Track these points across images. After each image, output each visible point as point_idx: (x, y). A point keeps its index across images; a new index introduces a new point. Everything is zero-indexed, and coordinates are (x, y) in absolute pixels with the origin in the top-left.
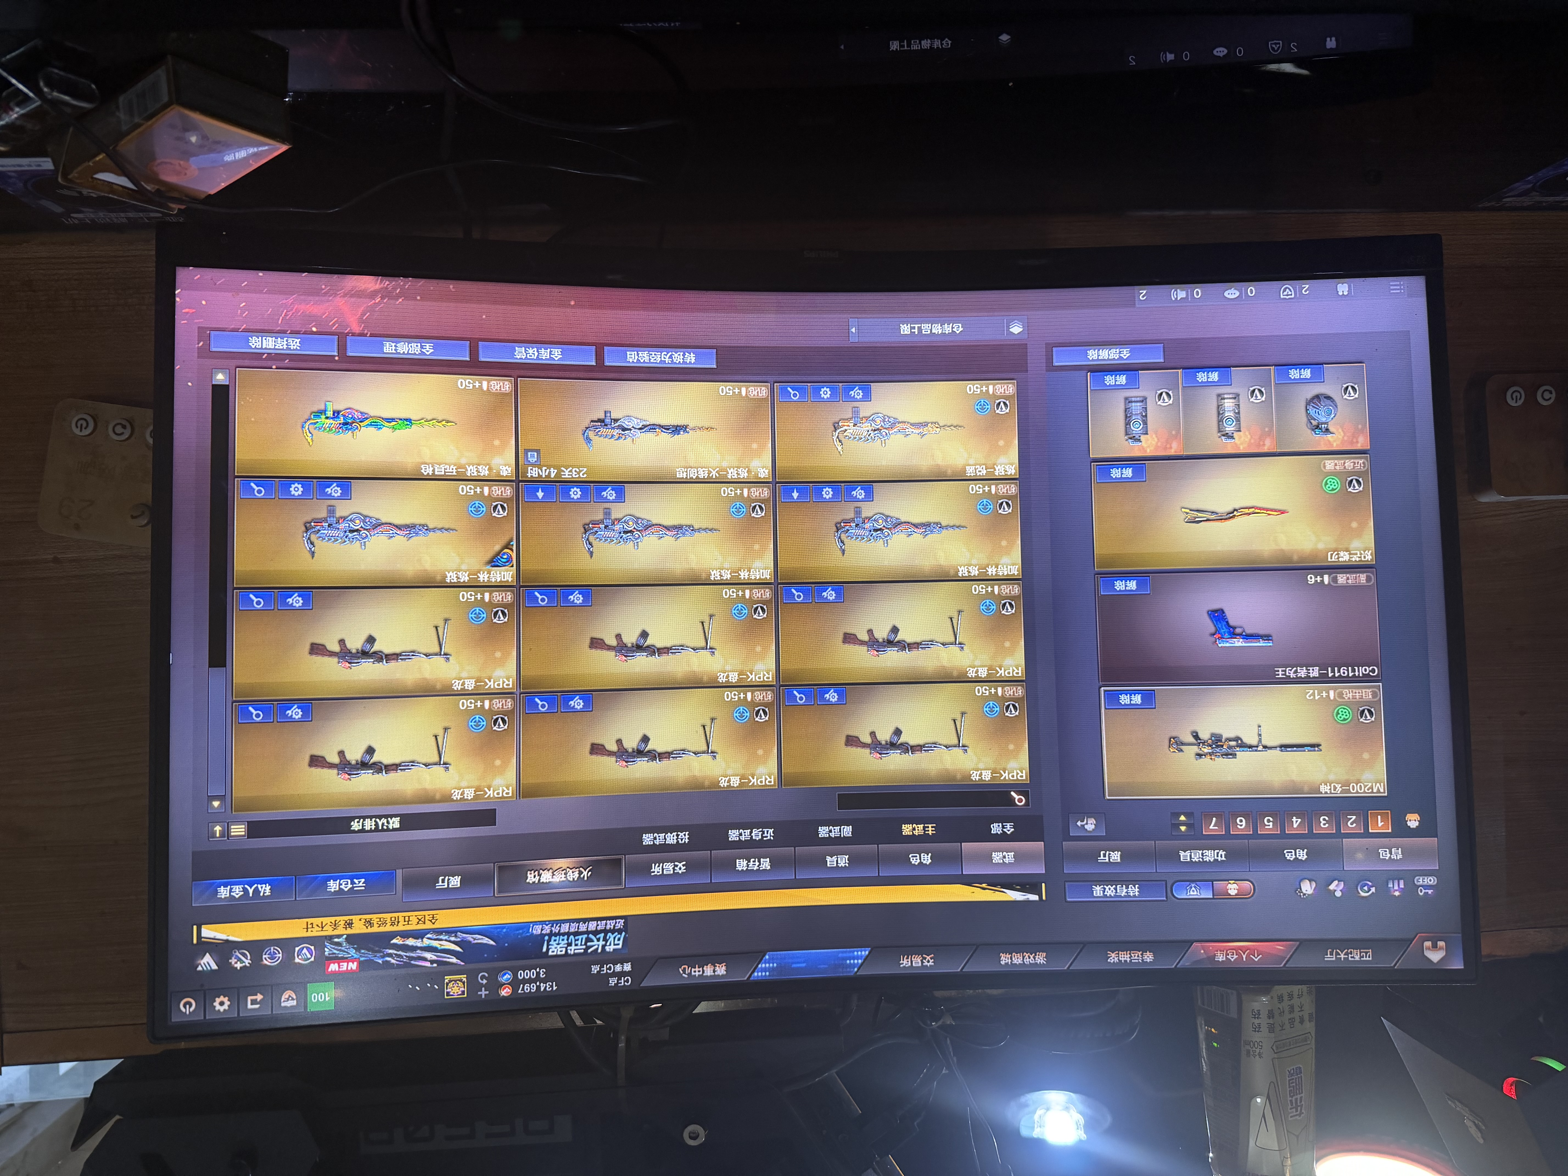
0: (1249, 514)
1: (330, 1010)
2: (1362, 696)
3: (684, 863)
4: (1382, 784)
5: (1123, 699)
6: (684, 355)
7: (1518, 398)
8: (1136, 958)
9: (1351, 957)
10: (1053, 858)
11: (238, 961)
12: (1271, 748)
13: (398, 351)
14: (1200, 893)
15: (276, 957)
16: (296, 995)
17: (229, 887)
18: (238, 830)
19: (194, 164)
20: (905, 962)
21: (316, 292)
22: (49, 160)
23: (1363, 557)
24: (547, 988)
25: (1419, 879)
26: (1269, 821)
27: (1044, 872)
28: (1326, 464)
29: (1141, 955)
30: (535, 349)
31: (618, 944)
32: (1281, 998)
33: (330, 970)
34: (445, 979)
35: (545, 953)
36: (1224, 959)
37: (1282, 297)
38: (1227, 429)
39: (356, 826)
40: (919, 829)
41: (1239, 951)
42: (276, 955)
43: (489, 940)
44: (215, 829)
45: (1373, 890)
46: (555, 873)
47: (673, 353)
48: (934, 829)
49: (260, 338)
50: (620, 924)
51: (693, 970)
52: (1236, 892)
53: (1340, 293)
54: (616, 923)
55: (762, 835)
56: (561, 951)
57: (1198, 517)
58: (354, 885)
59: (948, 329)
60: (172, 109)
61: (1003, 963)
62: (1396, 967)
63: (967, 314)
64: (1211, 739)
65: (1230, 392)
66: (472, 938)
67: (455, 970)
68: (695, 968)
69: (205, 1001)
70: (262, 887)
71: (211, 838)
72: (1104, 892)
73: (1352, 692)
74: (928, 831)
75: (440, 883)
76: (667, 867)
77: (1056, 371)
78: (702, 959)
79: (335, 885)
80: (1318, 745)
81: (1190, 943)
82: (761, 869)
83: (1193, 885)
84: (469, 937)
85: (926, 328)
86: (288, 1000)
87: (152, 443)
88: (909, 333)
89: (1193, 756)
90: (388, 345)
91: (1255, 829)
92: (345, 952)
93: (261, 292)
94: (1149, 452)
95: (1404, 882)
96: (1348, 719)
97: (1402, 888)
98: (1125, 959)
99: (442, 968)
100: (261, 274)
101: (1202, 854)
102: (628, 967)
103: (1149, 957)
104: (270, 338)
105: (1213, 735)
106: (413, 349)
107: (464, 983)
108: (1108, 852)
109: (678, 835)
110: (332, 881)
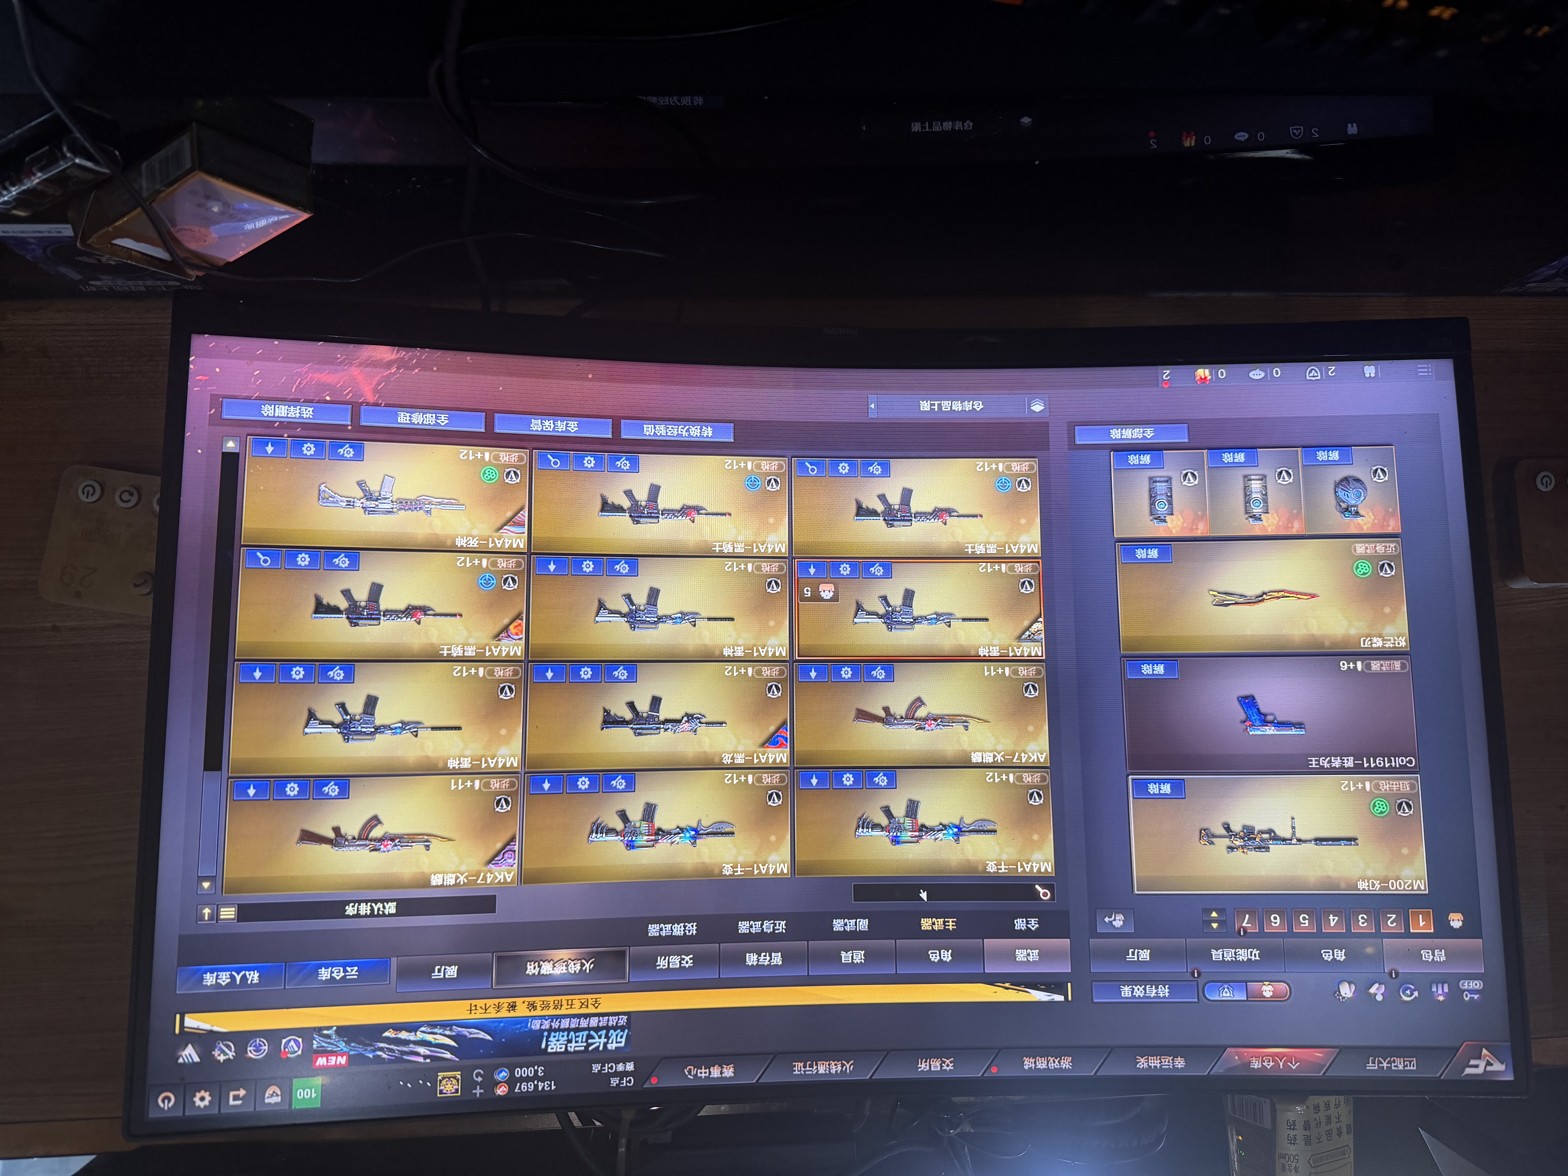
0: (1279, 598)
1: (315, 1109)
2: (1400, 788)
3: (691, 956)
4: (1423, 881)
5: (1151, 788)
6: (701, 429)
7: (1549, 483)
8: (1166, 1063)
9: (1395, 1066)
10: (1079, 955)
11: (221, 1053)
12: (1305, 841)
13: (412, 421)
14: (1233, 995)
15: (261, 1050)
16: (281, 1090)
17: (216, 973)
18: (228, 913)
19: (215, 232)
20: (923, 1066)
21: (331, 361)
22: (69, 226)
23: (1396, 644)
24: (545, 1088)
25: (1464, 983)
26: (1304, 919)
27: (1070, 971)
28: (1357, 548)
29: (1172, 1060)
30: (552, 421)
31: (621, 1042)
32: (1317, 1108)
33: (317, 1064)
34: (438, 1076)
35: (543, 1049)
36: (1260, 1066)
37: (1308, 378)
38: (1254, 511)
39: (350, 910)
40: (939, 924)
41: (1276, 1058)
42: (261, 1048)
43: (486, 1035)
44: (204, 911)
45: (1416, 994)
46: (556, 965)
47: (691, 427)
48: (954, 924)
49: (273, 406)
50: (623, 1020)
51: (699, 1071)
52: (1271, 994)
53: (1368, 375)
54: (619, 1019)
55: (773, 927)
56: (561, 1048)
57: (1226, 599)
58: (347, 974)
59: (968, 406)
60: (194, 176)
61: (1026, 1067)
62: (1442, 1078)
63: (987, 392)
64: (1243, 832)
65: (1256, 473)
66: (468, 1032)
67: (449, 1066)
68: (702, 1069)
69: (184, 1098)
70: (250, 975)
71: (199, 921)
72: (1132, 992)
73: (1389, 783)
74: (949, 926)
75: (436, 973)
76: (673, 960)
77: (1079, 449)
78: (709, 1060)
79: (326, 973)
80: (1355, 839)
81: (1223, 1049)
82: (772, 964)
83: (1226, 986)
84: (465, 1031)
85: (946, 405)
86: (272, 1097)
87: (158, 510)
88: (929, 409)
89: (1224, 849)
90: (402, 415)
91: (1290, 927)
92: (333, 1044)
93: (276, 360)
94: (1175, 533)
95: (1448, 985)
96: (1385, 812)
97: (1446, 992)
98: (1155, 1064)
99: (436, 1064)
100: (276, 343)
101: (1235, 953)
102: (630, 1067)
103: (1180, 1063)
104: (283, 407)
105: (1244, 827)
106: (428, 419)
107: (458, 1081)
108: (1136, 950)
109: (685, 927)
110: (323, 968)
